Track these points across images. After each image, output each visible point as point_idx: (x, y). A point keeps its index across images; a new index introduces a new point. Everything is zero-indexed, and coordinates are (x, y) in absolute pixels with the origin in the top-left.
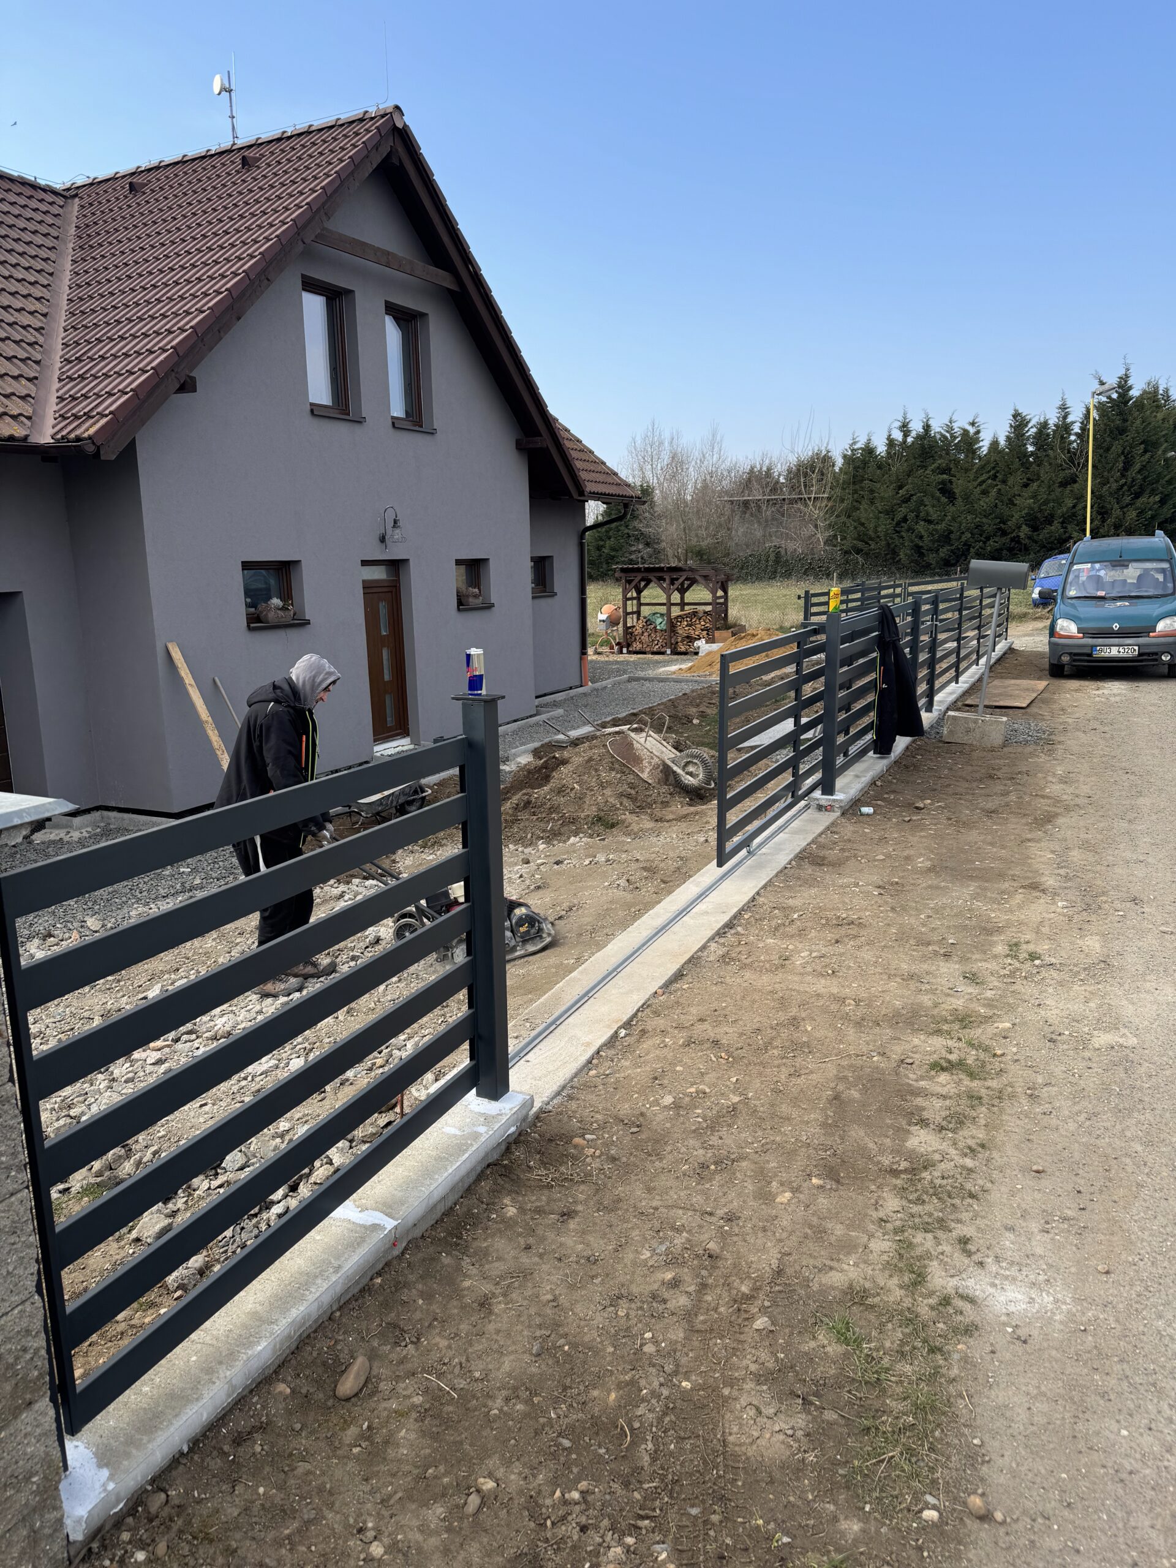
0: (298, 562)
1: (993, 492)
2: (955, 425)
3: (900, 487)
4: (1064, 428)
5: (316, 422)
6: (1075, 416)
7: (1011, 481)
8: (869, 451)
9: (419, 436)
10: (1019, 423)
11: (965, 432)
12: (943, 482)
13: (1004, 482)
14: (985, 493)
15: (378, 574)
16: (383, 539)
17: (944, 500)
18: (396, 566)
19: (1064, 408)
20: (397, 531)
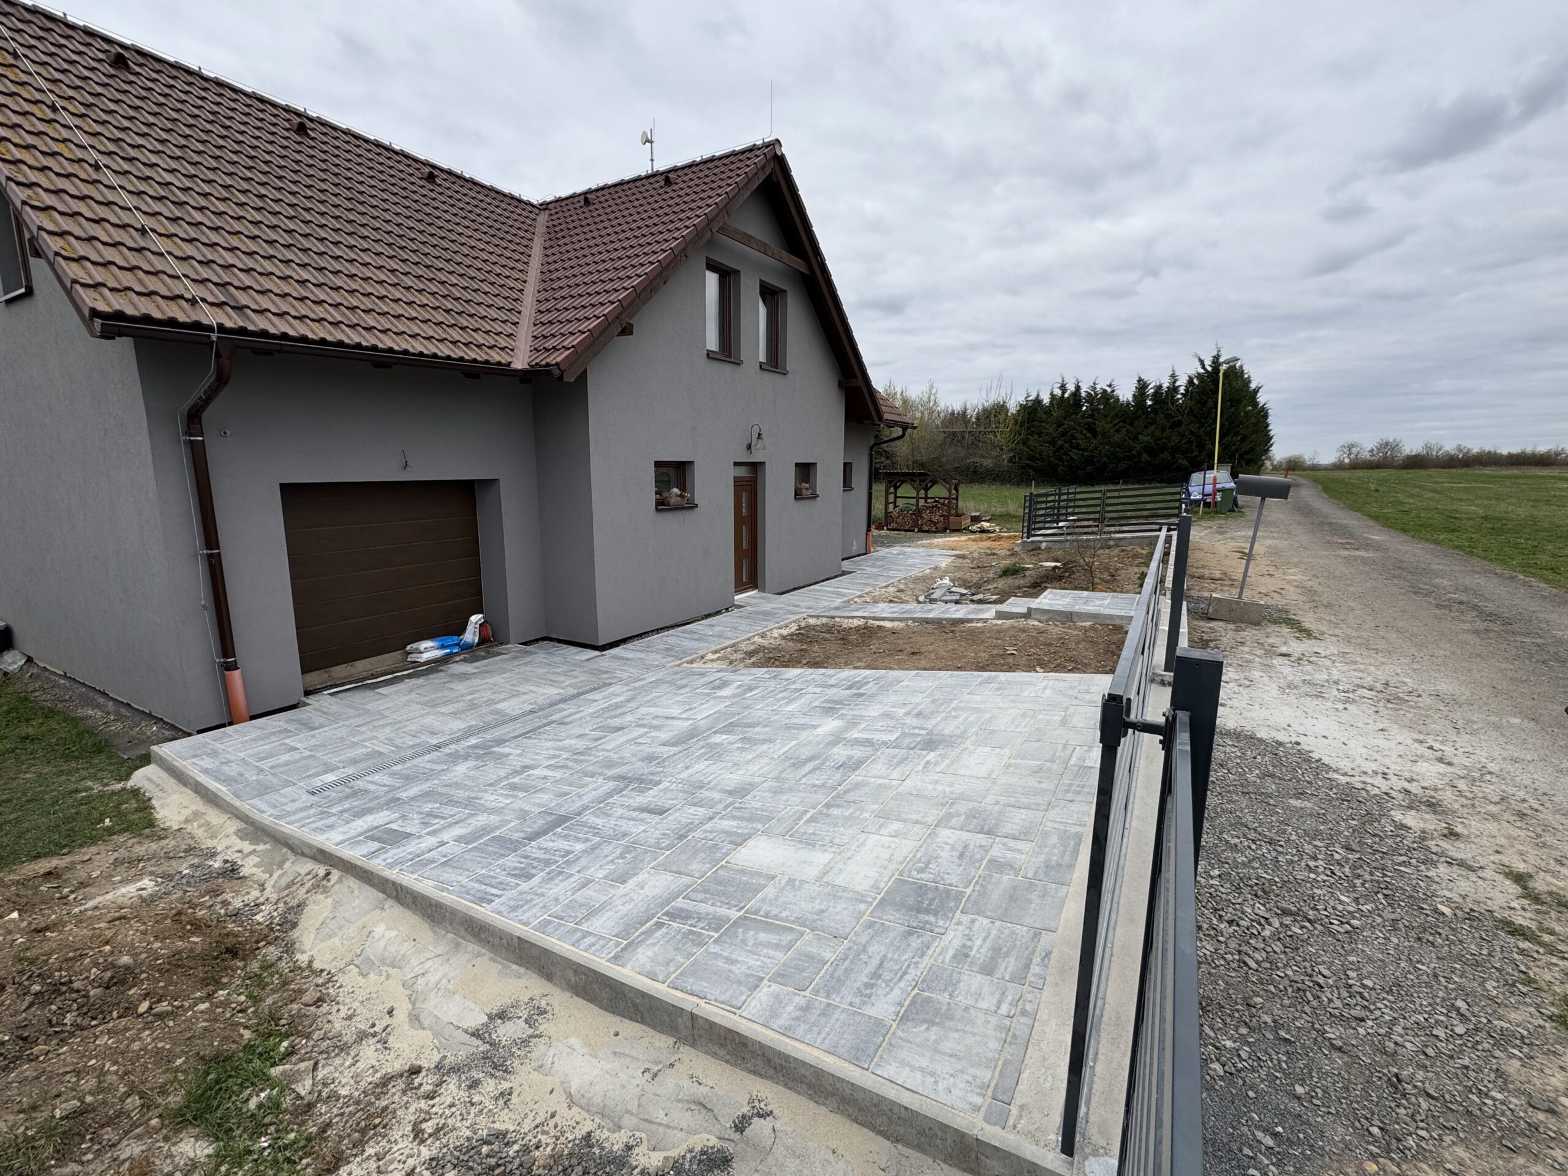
0: (692, 462)
1: (1124, 431)
2: (1098, 387)
3: (1060, 426)
4: (1174, 389)
5: (709, 362)
6: (1182, 382)
7: (1136, 423)
8: (1038, 401)
9: (777, 376)
10: (1142, 386)
11: (1105, 391)
12: (1088, 424)
13: (1131, 424)
14: (1117, 431)
15: (743, 472)
16: (749, 447)
17: (1089, 435)
18: (756, 467)
19: (1173, 376)
20: (760, 441)
